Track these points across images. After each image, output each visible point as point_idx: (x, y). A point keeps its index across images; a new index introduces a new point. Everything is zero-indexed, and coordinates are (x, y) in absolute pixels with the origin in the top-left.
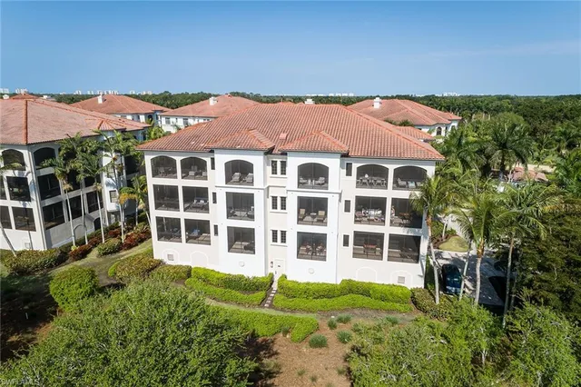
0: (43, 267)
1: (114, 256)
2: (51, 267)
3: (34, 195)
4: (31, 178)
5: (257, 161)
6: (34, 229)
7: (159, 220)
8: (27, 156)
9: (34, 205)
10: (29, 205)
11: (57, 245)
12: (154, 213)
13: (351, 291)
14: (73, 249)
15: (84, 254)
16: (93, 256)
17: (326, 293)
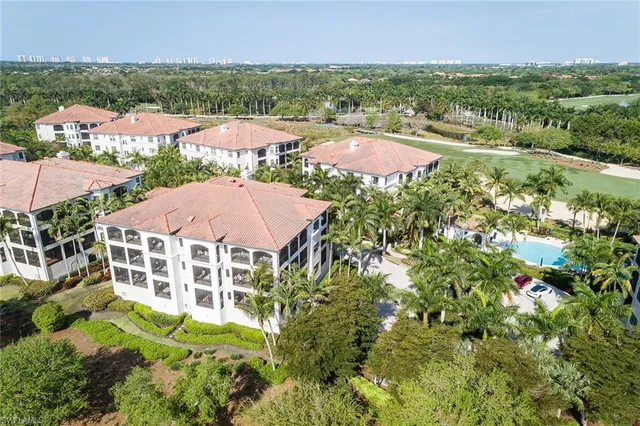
0: (43, 294)
1: (95, 286)
2: (49, 294)
3: (38, 243)
4: (35, 233)
5: (166, 239)
6: (39, 266)
7: (115, 268)
8: (32, 219)
9: (39, 250)
10: (35, 250)
11: (57, 277)
12: (112, 264)
13: (230, 332)
14: (67, 280)
15: (73, 284)
16: (80, 286)
17: (212, 331)
